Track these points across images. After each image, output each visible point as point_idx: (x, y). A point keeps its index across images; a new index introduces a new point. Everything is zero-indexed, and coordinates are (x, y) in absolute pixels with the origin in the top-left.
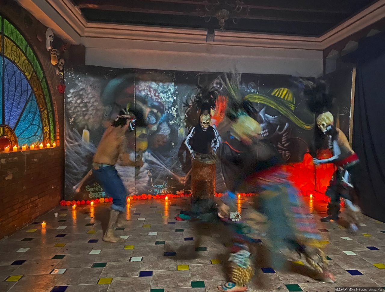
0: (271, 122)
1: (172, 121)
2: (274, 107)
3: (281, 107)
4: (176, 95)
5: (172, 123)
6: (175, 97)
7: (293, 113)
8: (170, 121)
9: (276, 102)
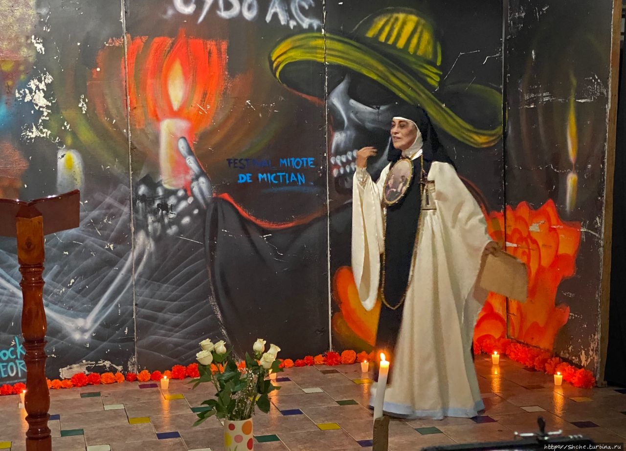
0: (369, 125)
1: (34, 129)
2: (375, 77)
3: (399, 75)
4: (43, 39)
5: (33, 136)
6: (39, 47)
7: (436, 95)
8: (26, 129)
9: (382, 62)
